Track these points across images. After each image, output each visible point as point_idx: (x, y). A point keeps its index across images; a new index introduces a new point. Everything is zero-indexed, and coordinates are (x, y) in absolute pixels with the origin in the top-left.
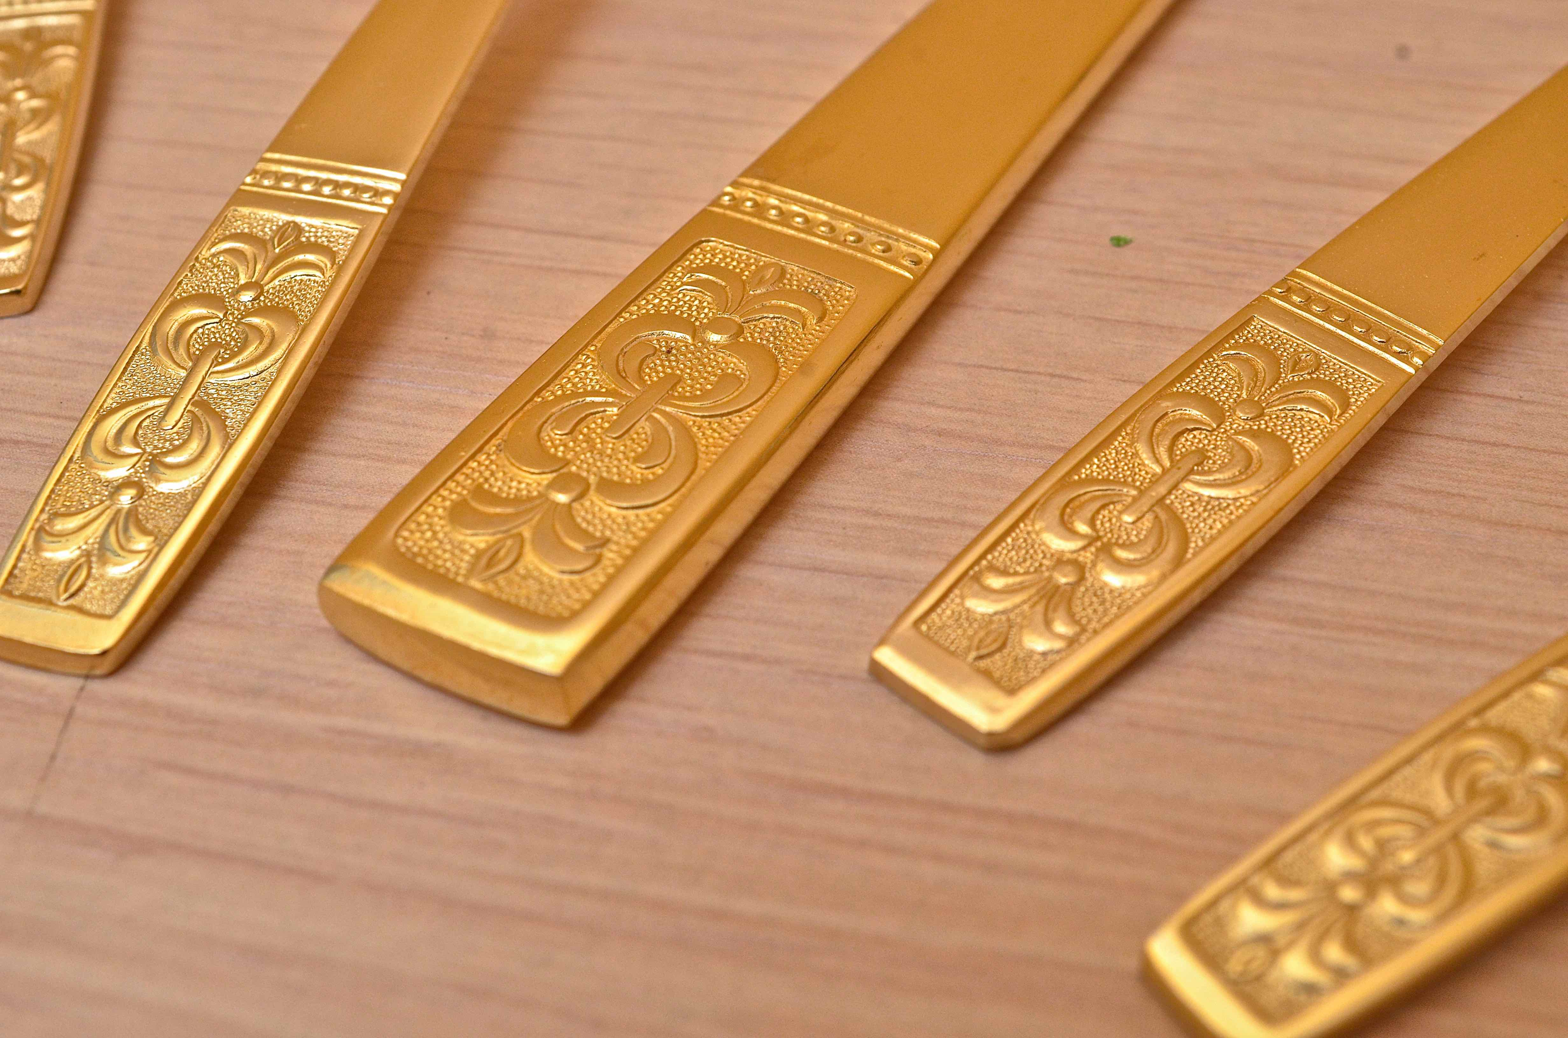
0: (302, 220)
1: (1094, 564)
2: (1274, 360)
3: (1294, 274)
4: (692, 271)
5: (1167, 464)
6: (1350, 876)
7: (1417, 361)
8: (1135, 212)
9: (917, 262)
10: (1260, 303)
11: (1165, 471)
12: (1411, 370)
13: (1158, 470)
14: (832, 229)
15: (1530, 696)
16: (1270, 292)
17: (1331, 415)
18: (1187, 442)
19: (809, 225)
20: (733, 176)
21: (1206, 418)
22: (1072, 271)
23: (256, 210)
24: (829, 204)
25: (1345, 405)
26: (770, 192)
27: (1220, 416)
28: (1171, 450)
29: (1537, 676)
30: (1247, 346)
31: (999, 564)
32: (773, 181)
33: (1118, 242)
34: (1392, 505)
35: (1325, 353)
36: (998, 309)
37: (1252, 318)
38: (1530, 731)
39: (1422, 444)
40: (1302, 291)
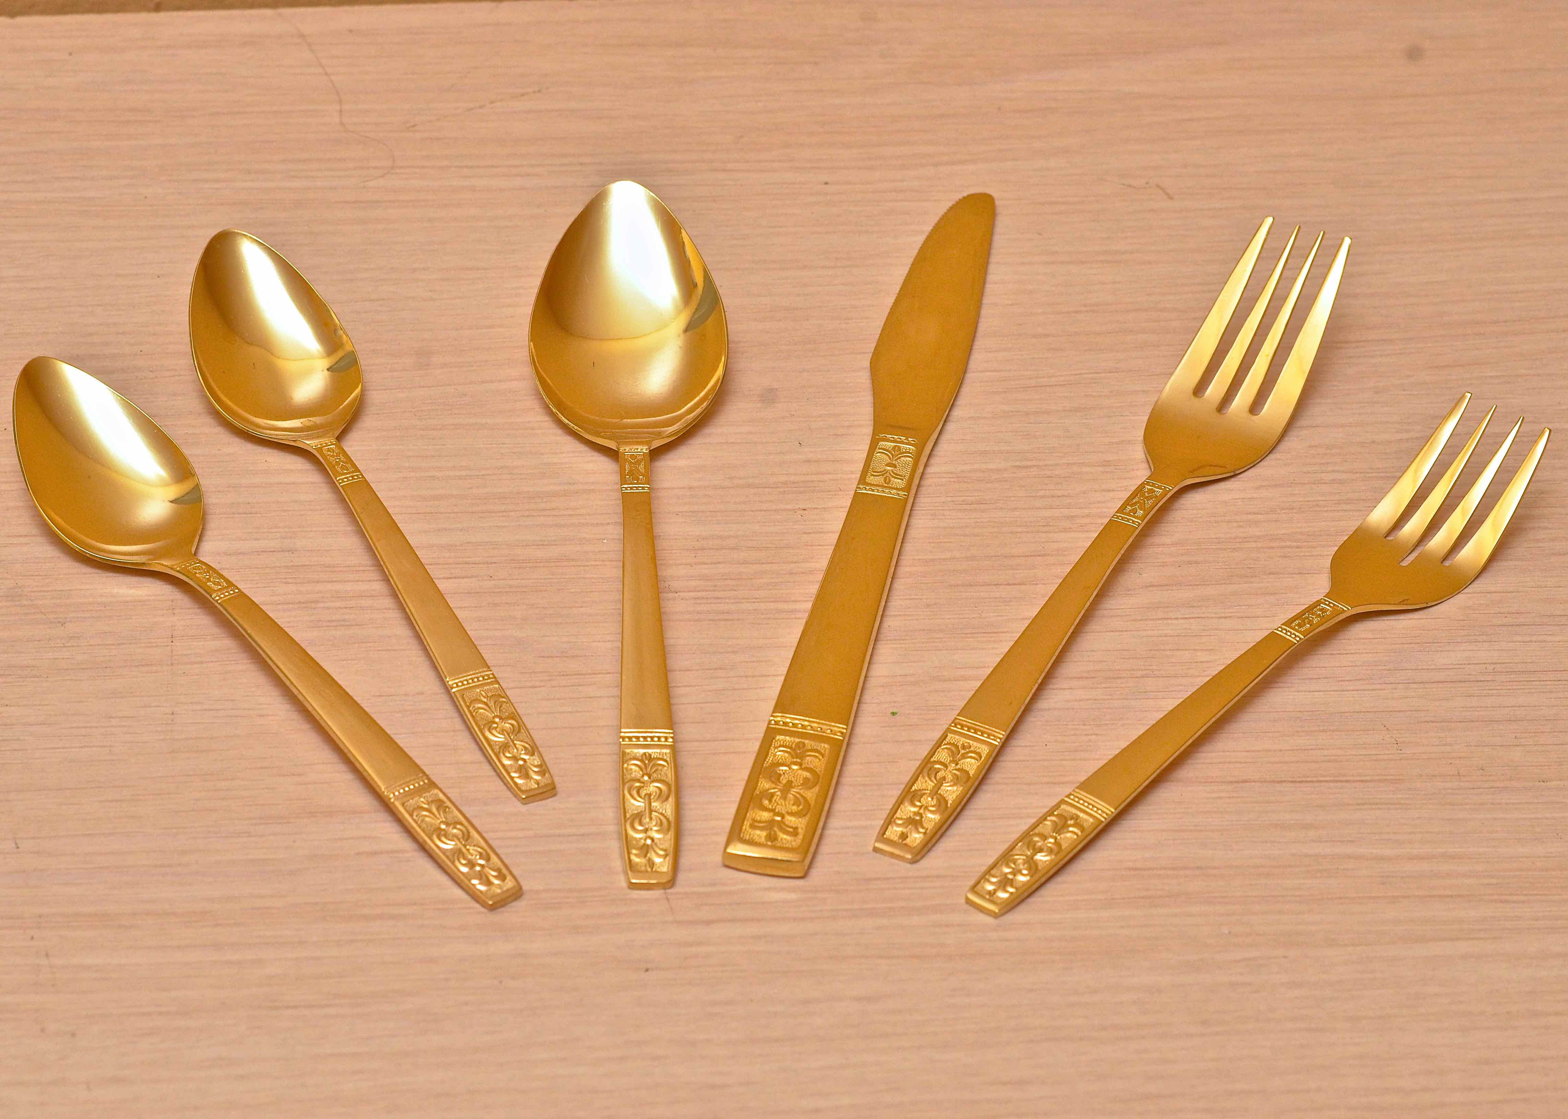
0: (650, 751)
1: (924, 812)
2: (957, 747)
3: (956, 719)
4: (777, 748)
5: (936, 782)
6: (1010, 873)
7: (999, 740)
8: (895, 702)
9: (842, 733)
10: (948, 730)
11: (935, 784)
12: (997, 744)
13: (933, 784)
14: (812, 727)
15: (1045, 824)
16: (950, 726)
17: (977, 760)
18: (940, 775)
19: (803, 727)
20: (770, 715)
21: (942, 767)
22: (882, 727)
23: (632, 750)
24: (807, 719)
25: (981, 757)
26: (787, 717)
27: (946, 766)
28: (935, 778)
29: (1045, 819)
30: (948, 744)
31: (898, 817)
32: (786, 713)
33: (893, 714)
34: (998, 784)
35: (971, 742)
36: (864, 743)
37: (947, 736)
38: (1046, 833)
39: (1002, 764)
40: (960, 724)
